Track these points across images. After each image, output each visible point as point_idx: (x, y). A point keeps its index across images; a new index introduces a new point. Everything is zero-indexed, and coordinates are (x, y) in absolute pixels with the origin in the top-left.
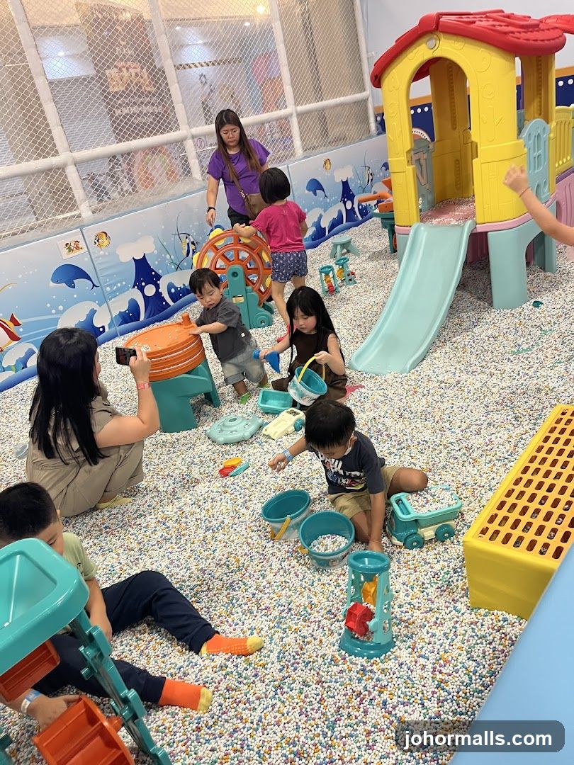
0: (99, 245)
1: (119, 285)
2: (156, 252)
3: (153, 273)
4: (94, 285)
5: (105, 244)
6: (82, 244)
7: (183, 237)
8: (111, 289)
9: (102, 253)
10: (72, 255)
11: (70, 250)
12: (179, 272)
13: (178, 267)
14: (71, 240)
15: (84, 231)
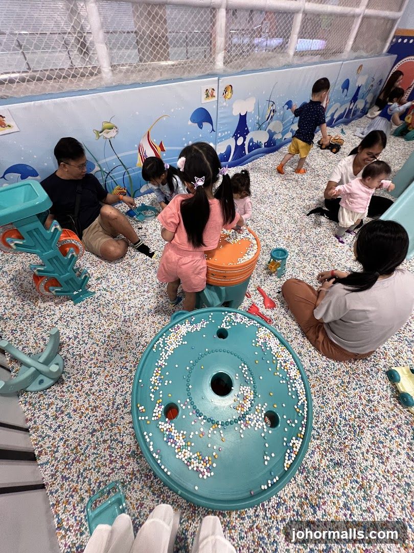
0: (225, 97)
1: (226, 133)
2: (253, 112)
3: (246, 129)
4: (213, 130)
5: (229, 97)
6: (215, 94)
7: (271, 103)
8: (222, 134)
9: (225, 104)
10: (208, 101)
11: (208, 96)
12: (259, 131)
13: (260, 128)
14: (209, 87)
15: (220, 80)
